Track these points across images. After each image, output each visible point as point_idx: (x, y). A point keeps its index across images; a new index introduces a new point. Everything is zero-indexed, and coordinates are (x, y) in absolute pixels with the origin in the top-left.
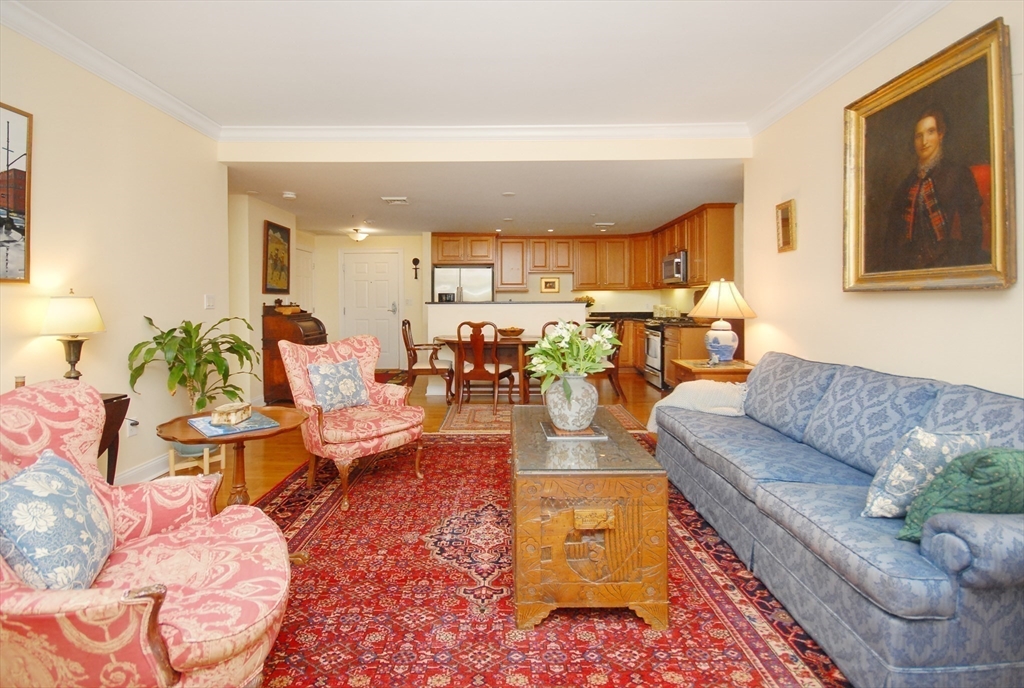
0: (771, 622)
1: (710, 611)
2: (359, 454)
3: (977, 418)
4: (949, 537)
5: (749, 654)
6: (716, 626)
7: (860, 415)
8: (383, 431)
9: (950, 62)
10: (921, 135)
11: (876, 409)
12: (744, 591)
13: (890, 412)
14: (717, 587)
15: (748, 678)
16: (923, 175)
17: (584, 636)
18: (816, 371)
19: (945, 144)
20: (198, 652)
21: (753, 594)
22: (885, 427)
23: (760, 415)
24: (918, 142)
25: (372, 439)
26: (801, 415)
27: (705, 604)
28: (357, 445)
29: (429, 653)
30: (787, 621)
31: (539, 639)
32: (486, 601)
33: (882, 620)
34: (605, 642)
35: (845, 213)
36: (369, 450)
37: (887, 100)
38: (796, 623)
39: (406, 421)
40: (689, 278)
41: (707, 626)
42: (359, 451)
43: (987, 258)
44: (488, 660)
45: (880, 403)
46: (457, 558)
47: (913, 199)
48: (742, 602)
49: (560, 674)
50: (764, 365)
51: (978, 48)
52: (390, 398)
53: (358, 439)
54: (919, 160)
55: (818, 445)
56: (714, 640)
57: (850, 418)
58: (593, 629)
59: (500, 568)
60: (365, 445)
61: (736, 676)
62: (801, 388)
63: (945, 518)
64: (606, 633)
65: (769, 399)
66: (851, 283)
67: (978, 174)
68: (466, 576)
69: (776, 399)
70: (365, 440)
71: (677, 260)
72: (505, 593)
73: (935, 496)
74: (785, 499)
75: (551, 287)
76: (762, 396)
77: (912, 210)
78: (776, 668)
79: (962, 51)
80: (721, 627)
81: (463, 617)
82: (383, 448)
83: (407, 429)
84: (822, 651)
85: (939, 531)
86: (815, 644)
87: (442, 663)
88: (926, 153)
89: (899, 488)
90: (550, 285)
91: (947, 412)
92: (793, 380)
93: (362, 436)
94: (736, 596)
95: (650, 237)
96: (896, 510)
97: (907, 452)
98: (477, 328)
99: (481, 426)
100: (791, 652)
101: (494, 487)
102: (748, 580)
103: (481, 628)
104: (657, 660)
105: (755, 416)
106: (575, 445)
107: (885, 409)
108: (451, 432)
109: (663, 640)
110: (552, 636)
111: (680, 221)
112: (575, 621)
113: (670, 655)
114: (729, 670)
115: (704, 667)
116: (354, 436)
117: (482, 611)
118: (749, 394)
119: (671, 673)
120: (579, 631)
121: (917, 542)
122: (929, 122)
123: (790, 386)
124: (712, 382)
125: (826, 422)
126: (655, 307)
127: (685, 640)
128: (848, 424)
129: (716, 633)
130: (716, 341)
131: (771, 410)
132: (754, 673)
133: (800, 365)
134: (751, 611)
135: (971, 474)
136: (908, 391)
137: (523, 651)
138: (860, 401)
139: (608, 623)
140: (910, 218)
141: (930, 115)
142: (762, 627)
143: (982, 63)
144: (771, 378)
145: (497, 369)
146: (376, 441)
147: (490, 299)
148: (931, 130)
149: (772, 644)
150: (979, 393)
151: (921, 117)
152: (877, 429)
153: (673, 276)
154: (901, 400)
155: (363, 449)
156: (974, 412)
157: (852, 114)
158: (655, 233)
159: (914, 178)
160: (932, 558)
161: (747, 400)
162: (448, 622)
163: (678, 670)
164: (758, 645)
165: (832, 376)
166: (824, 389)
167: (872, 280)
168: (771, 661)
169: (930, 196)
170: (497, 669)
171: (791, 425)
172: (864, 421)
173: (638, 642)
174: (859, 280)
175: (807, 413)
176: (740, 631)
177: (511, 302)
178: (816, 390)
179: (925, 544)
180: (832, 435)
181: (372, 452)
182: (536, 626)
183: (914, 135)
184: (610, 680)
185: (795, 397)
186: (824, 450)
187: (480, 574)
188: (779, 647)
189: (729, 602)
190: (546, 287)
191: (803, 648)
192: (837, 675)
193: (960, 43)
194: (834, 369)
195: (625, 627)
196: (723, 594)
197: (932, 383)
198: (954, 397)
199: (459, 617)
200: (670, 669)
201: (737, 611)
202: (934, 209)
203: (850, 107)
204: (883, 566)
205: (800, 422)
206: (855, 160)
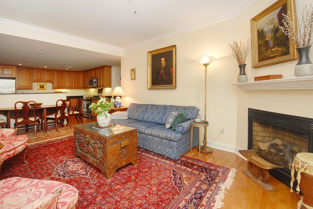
0: (152, 155)
1: (142, 158)
2: (7, 158)
3: (175, 110)
4: (180, 127)
5: (152, 161)
6: (144, 160)
7: (155, 113)
8: (16, 146)
9: (167, 49)
10: (162, 61)
11: (158, 111)
12: (144, 152)
13: (161, 112)
14: (139, 154)
15: (155, 164)
16: (162, 68)
17: (124, 173)
18: (144, 106)
19: (166, 63)
20: (72, 204)
21: (146, 152)
22: (160, 114)
23: (133, 117)
24: (161, 62)
25: (11, 150)
26: (142, 116)
27: (140, 157)
28: (5, 154)
29: (90, 196)
30: (154, 154)
31: (115, 179)
32: (93, 179)
33: (174, 143)
34: (128, 171)
35: (148, 73)
36: (11, 155)
37: (156, 53)
38: (155, 153)
39: (23, 141)
40: (98, 85)
41: (143, 160)
42: (7, 156)
43: (172, 84)
44: (107, 188)
45: (159, 110)
46: (72, 175)
47: (161, 72)
48: (145, 154)
49: (125, 181)
50: (131, 106)
51: (172, 48)
52: (6, 134)
53: (6, 152)
54: (162, 65)
55: (148, 121)
56: (146, 162)
57: (154, 114)
58: (124, 171)
59: (89, 171)
60: (9, 153)
61: (153, 165)
62: (142, 110)
63: (179, 125)
64: (127, 170)
65: (134, 113)
66: (149, 87)
67: (171, 69)
68: (80, 178)
69: (132, 112)
70: (8, 151)
71: (94, 80)
72: (96, 175)
73: (176, 122)
74: (152, 130)
75: (42, 88)
76: (133, 113)
77: (160, 74)
78: (158, 161)
79: (169, 48)
80: (145, 159)
81: (90, 185)
82: (16, 153)
83: (24, 144)
84: (162, 155)
85: (178, 127)
86: (160, 155)
87: (95, 195)
88: (163, 64)
89: (170, 122)
90: (42, 87)
91: (170, 110)
92: (139, 109)
93: (7, 150)
94: (144, 154)
95: (82, 73)
96: (170, 126)
97: (172, 116)
98: (25, 104)
99: (33, 141)
100: (158, 158)
101: (62, 155)
102: (143, 150)
103: (98, 184)
104: (140, 169)
105: (131, 118)
106: (107, 130)
107: (160, 111)
108: (32, 144)
109: (138, 166)
110: (117, 176)
111: (95, 69)
112: (119, 172)
113: (141, 167)
114: (152, 164)
115: (148, 166)
116: (4, 151)
117: (95, 181)
118: (129, 114)
119: (144, 170)
120: (121, 173)
121: (175, 130)
122: (163, 59)
123: (139, 110)
124: (120, 112)
125: (149, 116)
126: (84, 94)
127: (142, 164)
128: (153, 115)
129: (145, 161)
130: (118, 102)
131: (135, 116)
132: (155, 163)
133: (140, 105)
134: (148, 155)
135: (180, 117)
136: (163, 107)
137: (114, 182)
138: (155, 110)
139: (126, 168)
140: (160, 76)
141: (163, 58)
142: (151, 156)
143: (172, 51)
144: (134, 109)
145: (35, 119)
146: (13, 151)
147: (15, 92)
148: (164, 60)
149: (154, 158)
150: (173, 106)
151: (162, 58)
152: (159, 115)
153: (93, 85)
154: (162, 109)
155: (9, 155)
156: (174, 109)
157: (149, 54)
158: (84, 72)
159: (160, 69)
160: (177, 132)
161: (129, 115)
162: (87, 188)
163: (145, 169)
164: (153, 159)
165: (148, 107)
166: (146, 109)
167: (153, 87)
168: (156, 160)
169: (163, 72)
170: (111, 188)
171: (141, 118)
172: (156, 114)
173: (134, 168)
174: (150, 87)
175: (144, 115)
176: (149, 158)
177: (23, 93)
178: (145, 110)
179: (176, 130)
180: (151, 118)
181: (12, 156)
182: (112, 176)
183: (161, 61)
184: (135, 176)
185: (141, 112)
186: (149, 121)
187: (84, 175)
188: (155, 158)
189: (144, 155)
190: (40, 88)
191: (159, 156)
192: (165, 157)
193: (169, 47)
194: (147, 106)
195: (130, 168)
196: (141, 154)
197: (166, 105)
198: (170, 107)
199: (89, 186)
200: (143, 169)
201: (146, 156)
202: (164, 75)
203: (149, 52)
204: (174, 134)
205: (142, 117)
206: (150, 63)
